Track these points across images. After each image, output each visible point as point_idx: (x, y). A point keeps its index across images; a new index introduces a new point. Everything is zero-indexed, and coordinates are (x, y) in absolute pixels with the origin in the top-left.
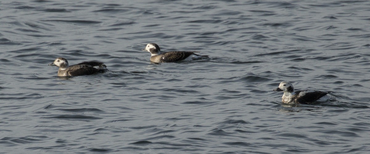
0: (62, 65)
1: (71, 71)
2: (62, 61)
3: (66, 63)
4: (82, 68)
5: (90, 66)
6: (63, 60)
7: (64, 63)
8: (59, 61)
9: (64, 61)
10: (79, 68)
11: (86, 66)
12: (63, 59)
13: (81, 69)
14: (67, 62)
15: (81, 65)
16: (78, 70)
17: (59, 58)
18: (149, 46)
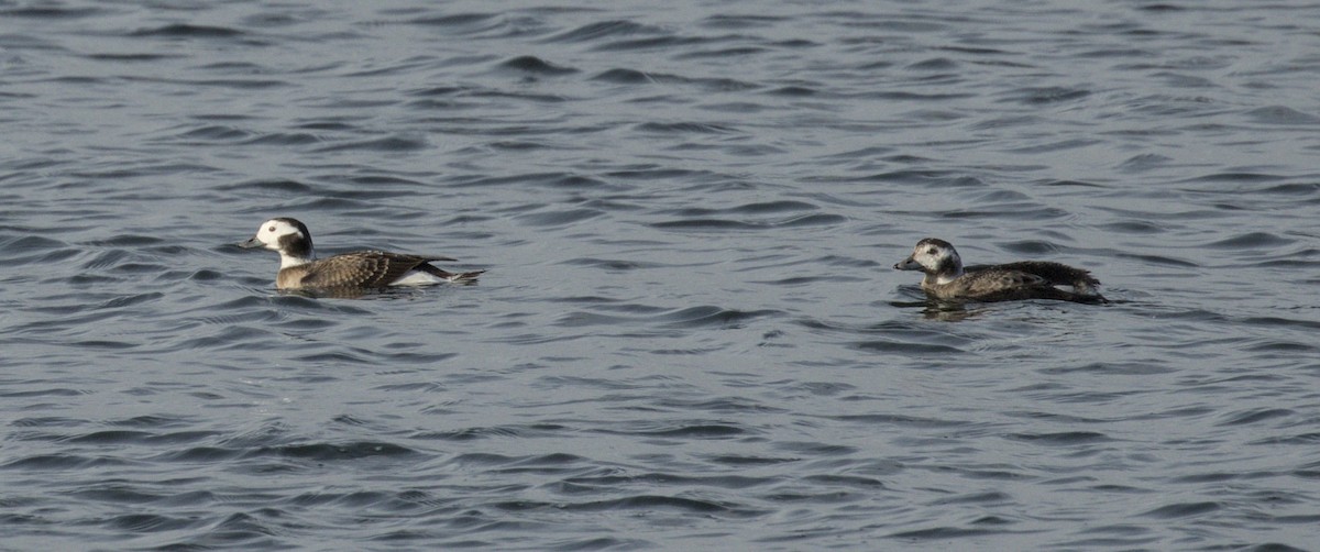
18: (272, 229)
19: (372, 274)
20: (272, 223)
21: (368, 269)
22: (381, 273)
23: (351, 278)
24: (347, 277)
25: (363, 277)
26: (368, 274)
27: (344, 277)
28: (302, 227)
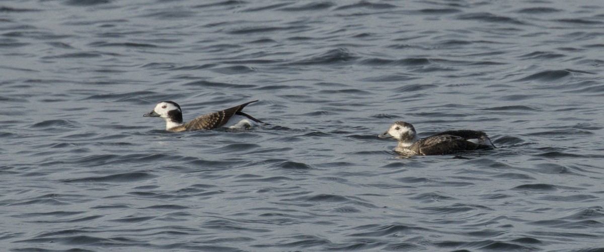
0: (406, 137)
1: (425, 148)
2: (404, 130)
3: (412, 132)
4: (445, 142)
5: (460, 138)
6: (406, 127)
7: (409, 134)
8: (398, 129)
9: (409, 128)
10: (439, 141)
11: (452, 138)
12: (406, 124)
13: (443, 143)
14: (413, 129)
15: (443, 136)
16: (438, 144)
17: (400, 123)
18: (165, 107)
19: (218, 119)
20: (163, 104)
21: (215, 117)
22: (222, 117)
23: (208, 124)
24: (206, 124)
25: (214, 121)
26: (216, 119)
27: (204, 125)
28: (175, 105)
